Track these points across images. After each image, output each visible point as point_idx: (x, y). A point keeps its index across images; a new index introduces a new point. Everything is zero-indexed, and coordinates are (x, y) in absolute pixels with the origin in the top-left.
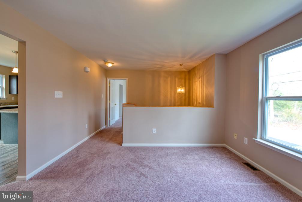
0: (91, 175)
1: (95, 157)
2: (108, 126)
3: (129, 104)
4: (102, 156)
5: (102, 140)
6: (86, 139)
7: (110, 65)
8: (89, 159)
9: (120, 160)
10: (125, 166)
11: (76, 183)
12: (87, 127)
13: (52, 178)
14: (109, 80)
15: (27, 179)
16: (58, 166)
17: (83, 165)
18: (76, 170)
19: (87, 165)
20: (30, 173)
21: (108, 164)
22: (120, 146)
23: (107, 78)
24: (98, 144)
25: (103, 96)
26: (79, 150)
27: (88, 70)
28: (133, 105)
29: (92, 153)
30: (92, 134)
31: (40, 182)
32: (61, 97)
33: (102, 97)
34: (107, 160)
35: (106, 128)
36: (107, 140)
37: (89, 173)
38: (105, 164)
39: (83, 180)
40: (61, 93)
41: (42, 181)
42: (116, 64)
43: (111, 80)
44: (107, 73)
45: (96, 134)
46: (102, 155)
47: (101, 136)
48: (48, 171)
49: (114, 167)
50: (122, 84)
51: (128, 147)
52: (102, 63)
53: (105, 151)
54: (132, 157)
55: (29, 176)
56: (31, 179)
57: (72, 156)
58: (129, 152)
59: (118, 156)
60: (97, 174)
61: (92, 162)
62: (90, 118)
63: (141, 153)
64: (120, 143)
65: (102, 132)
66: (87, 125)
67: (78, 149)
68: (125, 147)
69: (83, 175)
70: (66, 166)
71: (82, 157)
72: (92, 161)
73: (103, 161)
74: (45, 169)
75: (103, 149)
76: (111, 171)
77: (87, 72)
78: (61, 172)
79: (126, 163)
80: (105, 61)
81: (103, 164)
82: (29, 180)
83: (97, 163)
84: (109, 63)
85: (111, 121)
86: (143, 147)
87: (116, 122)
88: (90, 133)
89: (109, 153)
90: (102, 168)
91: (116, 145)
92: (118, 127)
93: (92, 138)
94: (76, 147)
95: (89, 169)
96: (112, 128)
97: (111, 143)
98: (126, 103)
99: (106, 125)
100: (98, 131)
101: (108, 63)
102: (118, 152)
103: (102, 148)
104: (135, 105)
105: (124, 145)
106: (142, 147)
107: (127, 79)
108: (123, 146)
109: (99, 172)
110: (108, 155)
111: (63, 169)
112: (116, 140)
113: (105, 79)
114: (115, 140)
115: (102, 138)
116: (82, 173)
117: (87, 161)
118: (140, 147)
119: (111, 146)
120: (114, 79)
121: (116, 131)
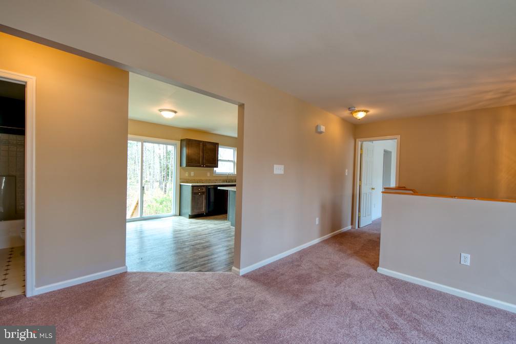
0: (312, 302)
1: (325, 275)
2: (357, 227)
3: (401, 189)
4: (335, 278)
5: (340, 250)
6: (316, 241)
7: (360, 115)
8: (314, 275)
9: (367, 297)
10: (375, 312)
11: (289, 305)
12: (317, 223)
13: (264, 284)
14: (360, 143)
15: (241, 274)
16: (273, 270)
17: (304, 280)
18: (293, 286)
19: (310, 283)
20: (243, 267)
21: (343, 296)
22: (372, 270)
23: (357, 140)
24: (333, 255)
25: (348, 172)
26: (302, 256)
27: (322, 130)
28: (411, 192)
29: (321, 267)
30: (326, 236)
31: (251, 284)
32: (282, 172)
33: (346, 174)
34: (343, 288)
35: (353, 230)
36: (349, 252)
37: (310, 297)
38: (338, 294)
39: (299, 304)
40: (282, 167)
41: (253, 284)
42: (372, 111)
43: (365, 143)
44: (357, 130)
45: (332, 237)
46: (335, 276)
47: (341, 243)
48: (262, 272)
49: (354, 306)
50: (389, 149)
51: (390, 278)
52: (346, 113)
53: (343, 270)
54: (397, 301)
55: (243, 271)
56: (244, 276)
57: (292, 262)
58: (390, 288)
59: (364, 288)
60: (322, 306)
61: (318, 282)
62: (323, 208)
63: (420, 301)
64: (374, 265)
65: (344, 235)
66: (317, 219)
67: (303, 254)
68: (382, 275)
69: (301, 297)
70: (282, 275)
71: (305, 267)
72: (318, 280)
73: (335, 287)
74: (259, 268)
75: (339, 266)
76: (346, 310)
77: (321, 133)
78: (274, 279)
79: (381, 308)
80: (352, 109)
81: (334, 292)
82: (242, 276)
83: (325, 286)
84: (359, 111)
85: (362, 219)
86: (429, 289)
87: (373, 222)
88: (322, 234)
89: (349, 276)
90: (332, 299)
91: (365, 266)
92: (376, 232)
93: (326, 242)
94: (300, 251)
95: (311, 292)
96: (363, 233)
97: (356, 259)
98: (395, 186)
99: (352, 224)
100: (336, 232)
101: (356, 112)
102: (367, 281)
103: (337, 264)
104: (415, 192)
105: (381, 270)
106: (426, 288)
107: (399, 137)
108: (378, 271)
109: (325, 303)
110: (346, 279)
111: (279, 276)
112: (367, 257)
113: (353, 142)
114: (364, 256)
115: (341, 247)
116: (300, 294)
117: (311, 277)
118: (420, 286)
119: (355, 265)
120: (372, 141)
121: (370, 240)
